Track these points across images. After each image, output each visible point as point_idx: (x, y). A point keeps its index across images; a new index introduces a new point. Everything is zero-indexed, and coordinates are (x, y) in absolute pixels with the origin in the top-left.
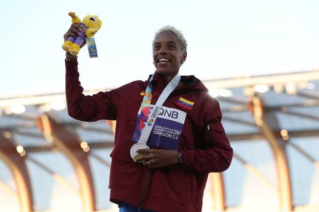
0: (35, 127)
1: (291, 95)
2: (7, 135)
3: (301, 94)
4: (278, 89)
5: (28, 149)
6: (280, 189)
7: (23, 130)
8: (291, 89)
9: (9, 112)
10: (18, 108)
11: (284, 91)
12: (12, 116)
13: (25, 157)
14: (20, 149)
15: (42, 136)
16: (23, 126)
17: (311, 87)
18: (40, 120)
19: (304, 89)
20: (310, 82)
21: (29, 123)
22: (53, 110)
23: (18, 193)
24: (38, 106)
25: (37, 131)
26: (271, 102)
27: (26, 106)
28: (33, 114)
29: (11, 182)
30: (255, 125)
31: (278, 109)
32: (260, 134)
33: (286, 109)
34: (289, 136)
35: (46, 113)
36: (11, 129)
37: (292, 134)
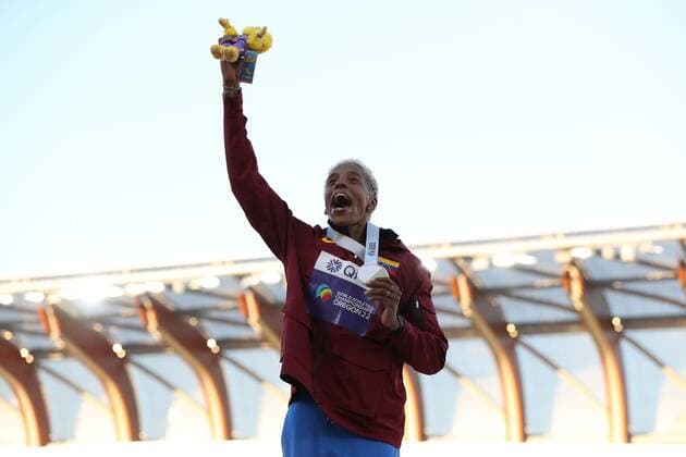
0: (235, 308)
1: (628, 263)
2: (193, 322)
3: (642, 262)
4: (608, 254)
5: (222, 343)
6: (609, 409)
7: (215, 314)
8: (628, 254)
9: (195, 286)
10: (211, 283)
11: (617, 257)
12: (200, 292)
13: (219, 355)
14: (212, 344)
15: (247, 325)
16: (217, 309)
17: (659, 250)
18: (243, 299)
19: (648, 254)
20: (656, 243)
21: (229, 304)
22: (262, 284)
23: (209, 411)
24: (240, 277)
25: (237, 315)
26: (596, 274)
27: (222, 278)
28: (233, 290)
29: (198, 394)
30: (572, 309)
31: (608, 284)
32: (579, 324)
33: (618, 285)
34: (624, 328)
35: (251, 289)
36: (196, 313)
37: (629, 323)
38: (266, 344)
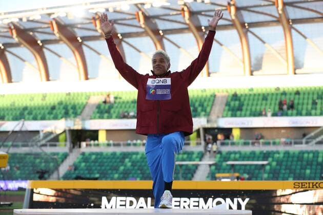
0: (48, 27)
2: (31, 33)
5: (43, 41)
7: (40, 30)
9: (31, 19)
10: (37, 17)
12: (32, 21)
13: (42, 46)
15: (54, 34)
16: (41, 28)
18: (52, 23)
21: (46, 26)
22: (58, 17)
24: (49, 15)
25: (49, 30)
27: (41, 15)
28: (47, 20)
35: (54, 19)
36: (32, 30)
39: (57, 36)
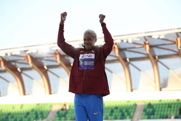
0: (25, 60)
1: (130, 43)
2: (13, 64)
3: (134, 43)
4: (125, 41)
5: (21, 69)
6: (127, 83)
7: (19, 61)
8: (130, 41)
9: (13, 54)
10: (18, 53)
11: (127, 42)
12: (15, 55)
13: (21, 72)
14: (19, 69)
15: (28, 64)
16: (20, 60)
17: (138, 40)
18: (27, 57)
19: (136, 41)
20: (138, 38)
21: (23, 58)
22: (32, 53)
23: (19, 88)
24: (26, 51)
25: (25, 61)
26: (122, 47)
27: (21, 52)
28: (24, 55)
29: (16, 83)
30: (116, 57)
31: (125, 49)
32: (118, 60)
33: (128, 49)
34: (130, 61)
35: (29, 54)
36: (14, 61)
37: (131, 59)
38: (33, 69)
39: (31, 65)
